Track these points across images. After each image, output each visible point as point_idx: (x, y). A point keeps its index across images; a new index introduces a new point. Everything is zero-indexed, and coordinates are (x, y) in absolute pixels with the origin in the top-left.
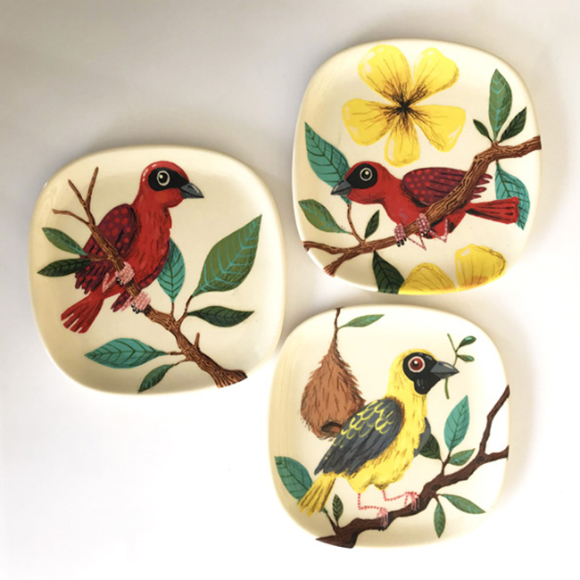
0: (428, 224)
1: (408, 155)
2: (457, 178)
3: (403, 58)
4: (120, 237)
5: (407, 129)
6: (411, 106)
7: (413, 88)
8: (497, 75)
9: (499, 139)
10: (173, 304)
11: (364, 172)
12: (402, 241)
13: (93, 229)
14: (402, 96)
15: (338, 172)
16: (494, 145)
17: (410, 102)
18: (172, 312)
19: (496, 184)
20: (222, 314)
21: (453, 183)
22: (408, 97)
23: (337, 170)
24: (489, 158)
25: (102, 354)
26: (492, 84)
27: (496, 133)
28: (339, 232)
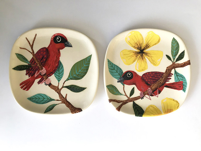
0: (152, 91)
1: (144, 68)
2: (161, 75)
3: (141, 35)
4: (42, 59)
5: (143, 59)
6: (144, 51)
7: (144, 45)
8: (174, 39)
9: (175, 61)
10: (59, 83)
11: (128, 74)
12: (143, 97)
13: (33, 55)
14: (141, 48)
15: (119, 75)
16: (173, 63)
17: (143, 50)
18: (58, 86)
19: (174, 77)
20: (76, 88)
21: (159, 77)
22: (143, 48)
23: (119, 74)
24: (172, 68)
25: (33, 98)
26: (172, 42)
27: (174, 59)
28: (120, 95)
